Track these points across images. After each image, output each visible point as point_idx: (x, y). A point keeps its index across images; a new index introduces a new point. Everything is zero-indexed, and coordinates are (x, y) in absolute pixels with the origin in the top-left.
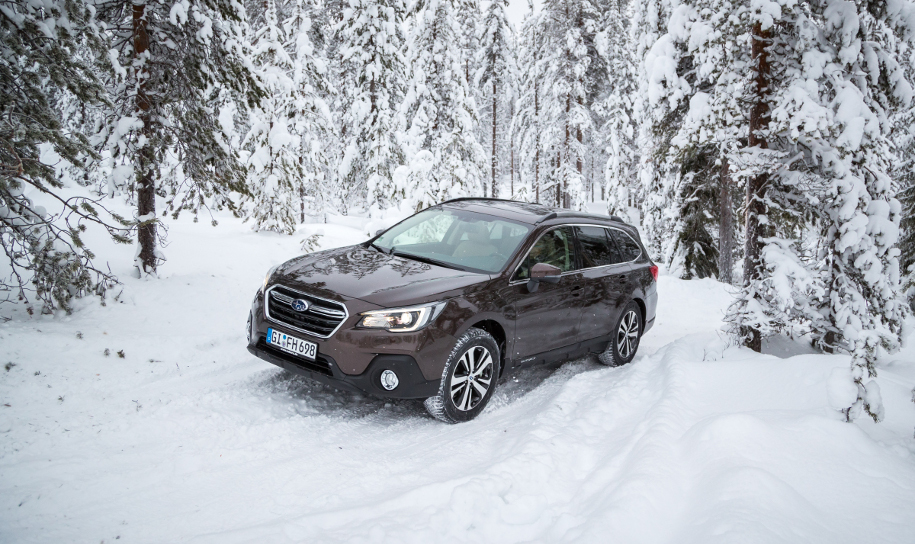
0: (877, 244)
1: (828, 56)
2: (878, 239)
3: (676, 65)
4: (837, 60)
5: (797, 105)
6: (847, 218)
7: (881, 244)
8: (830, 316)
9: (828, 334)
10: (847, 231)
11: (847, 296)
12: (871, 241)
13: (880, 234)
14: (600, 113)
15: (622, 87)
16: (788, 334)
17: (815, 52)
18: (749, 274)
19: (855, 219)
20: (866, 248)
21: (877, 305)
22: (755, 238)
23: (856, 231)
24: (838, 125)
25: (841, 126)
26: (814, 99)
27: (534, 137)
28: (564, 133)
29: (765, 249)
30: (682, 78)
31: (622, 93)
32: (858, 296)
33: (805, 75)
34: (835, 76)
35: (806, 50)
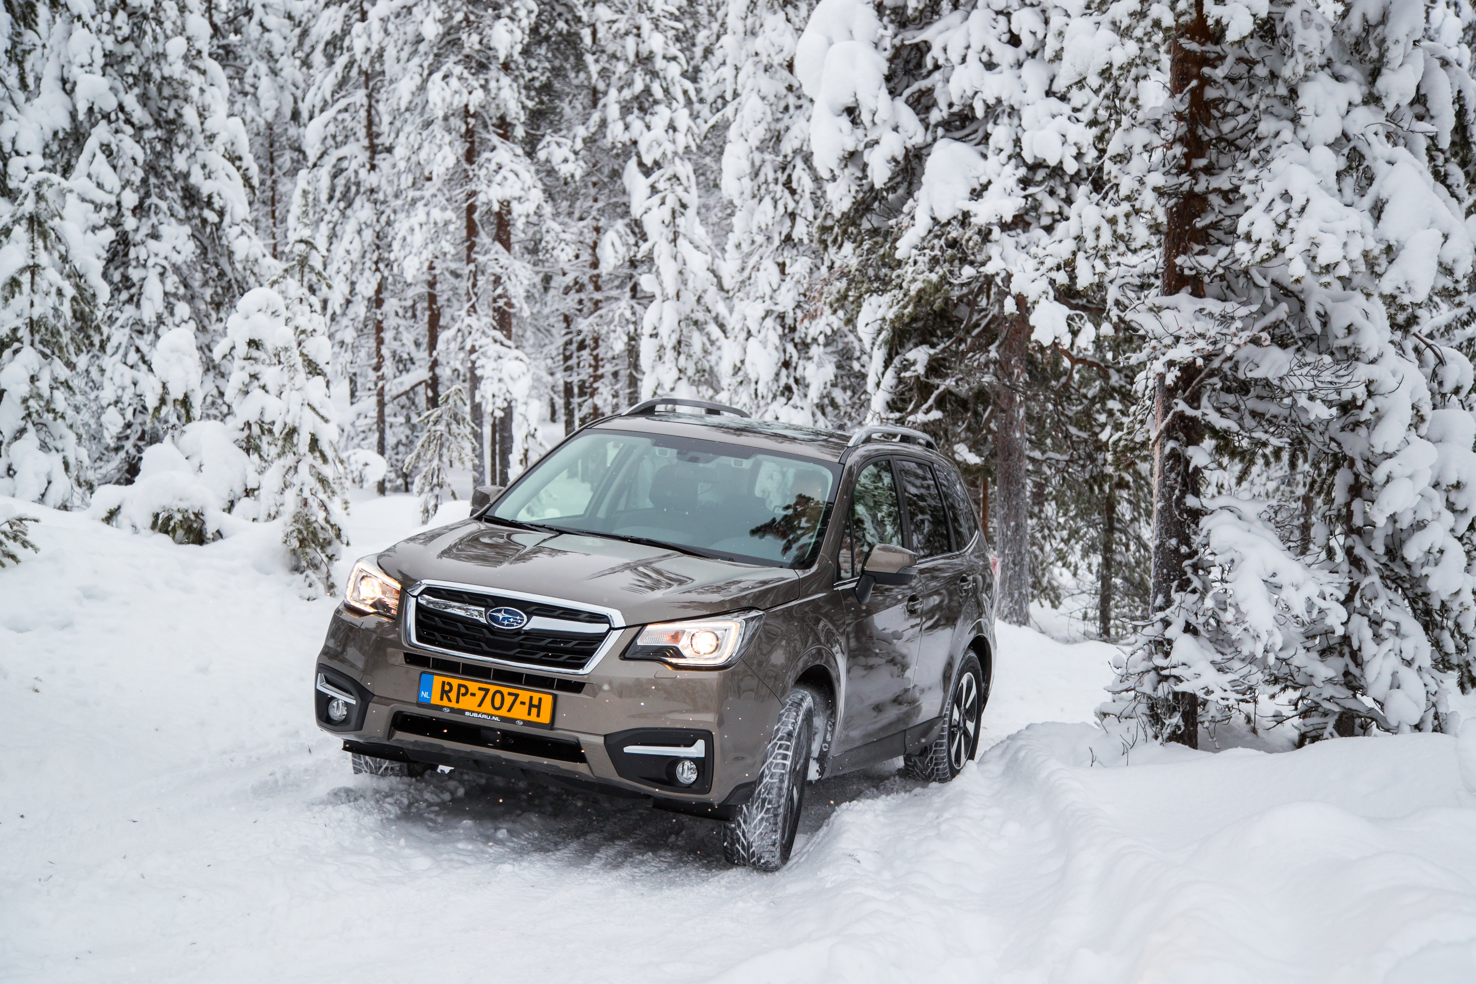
0: (1451, 506)
1: (1354, 91)
2: (1453, 496)
3: (884, 68)
4: (1373, 99)
5: (1296, 205)
6: (1390, 450)
7: (1460, 507)
8: (1347, 674)
9: (1341, 715)
10: (1389, 479)
11: (1387, 625)
12: (1438, 499)
13: (1458, 486)
14: (564, 170)
15: (627, 94)
16: (1249, 719)
17: (1323, 79)
18: (1168, 580)
19: (1407, 451)
20: (1428, 516)
21: (1450, 646)
22: (1180, 500)
23: (1411, 477)
24: (1383, 246)
25: (1389, 249)
26: (1328, 190)
27: (368, 235)
28: (462, 223)
29: (1205, 522)
30: (900, 102)
31: (625, 110)
32: (1413, 627)
33: (1303, 134)
34: (1372, 138)
35: (1306, 78)
